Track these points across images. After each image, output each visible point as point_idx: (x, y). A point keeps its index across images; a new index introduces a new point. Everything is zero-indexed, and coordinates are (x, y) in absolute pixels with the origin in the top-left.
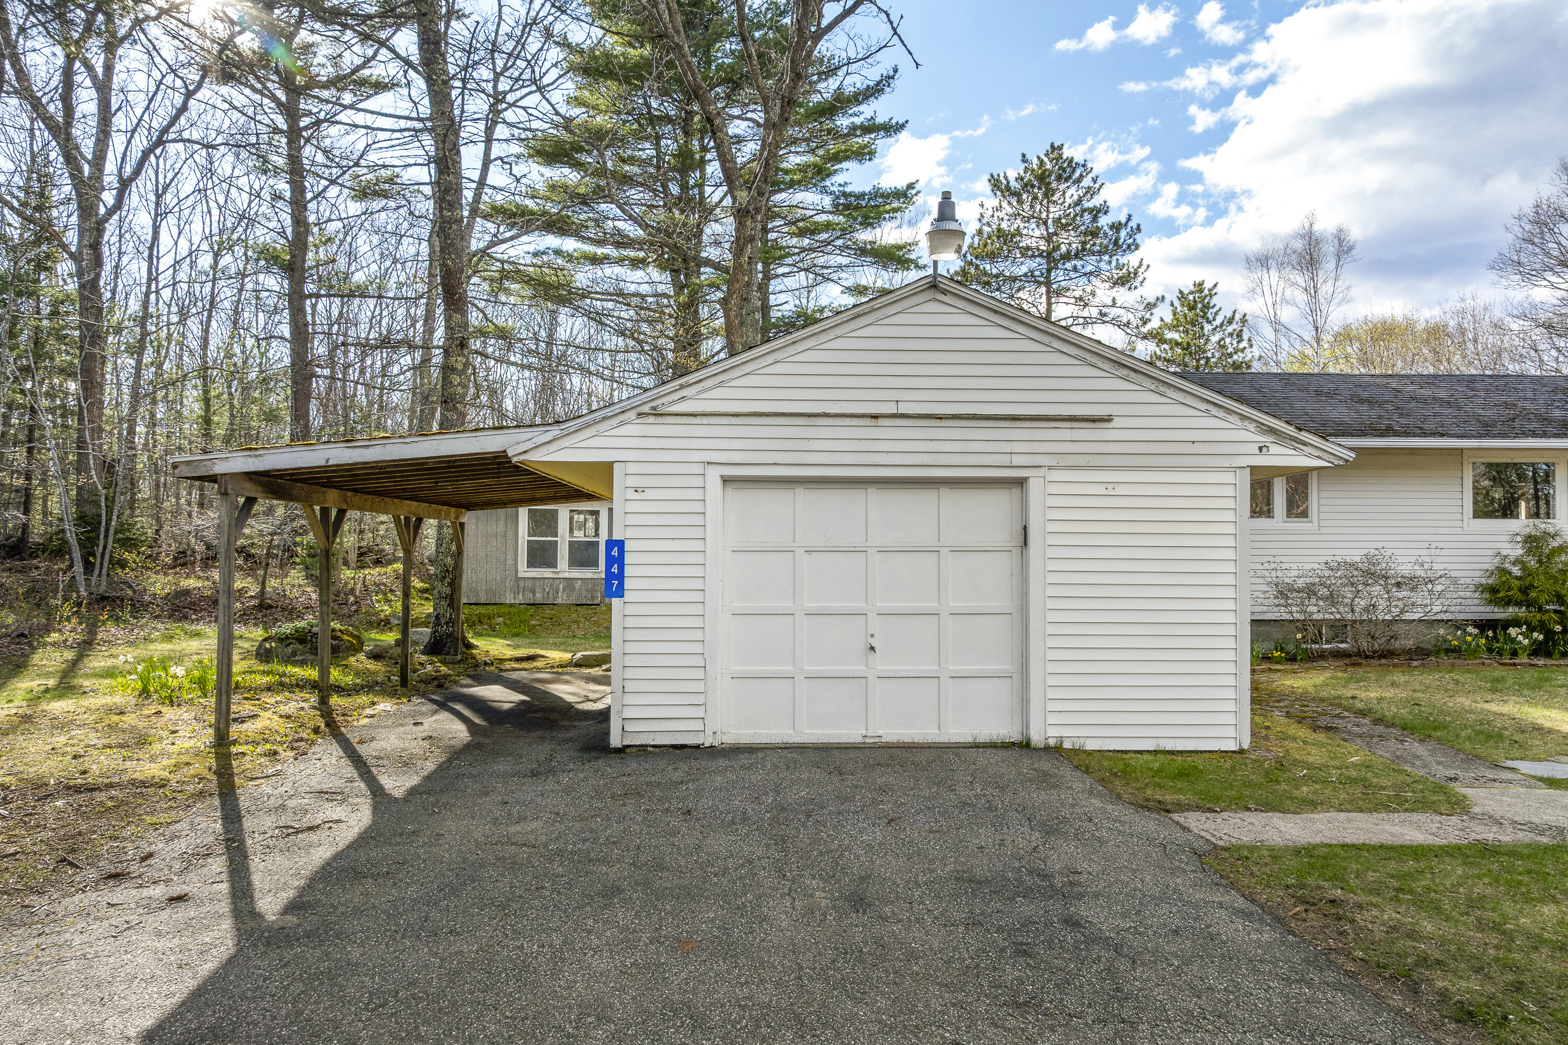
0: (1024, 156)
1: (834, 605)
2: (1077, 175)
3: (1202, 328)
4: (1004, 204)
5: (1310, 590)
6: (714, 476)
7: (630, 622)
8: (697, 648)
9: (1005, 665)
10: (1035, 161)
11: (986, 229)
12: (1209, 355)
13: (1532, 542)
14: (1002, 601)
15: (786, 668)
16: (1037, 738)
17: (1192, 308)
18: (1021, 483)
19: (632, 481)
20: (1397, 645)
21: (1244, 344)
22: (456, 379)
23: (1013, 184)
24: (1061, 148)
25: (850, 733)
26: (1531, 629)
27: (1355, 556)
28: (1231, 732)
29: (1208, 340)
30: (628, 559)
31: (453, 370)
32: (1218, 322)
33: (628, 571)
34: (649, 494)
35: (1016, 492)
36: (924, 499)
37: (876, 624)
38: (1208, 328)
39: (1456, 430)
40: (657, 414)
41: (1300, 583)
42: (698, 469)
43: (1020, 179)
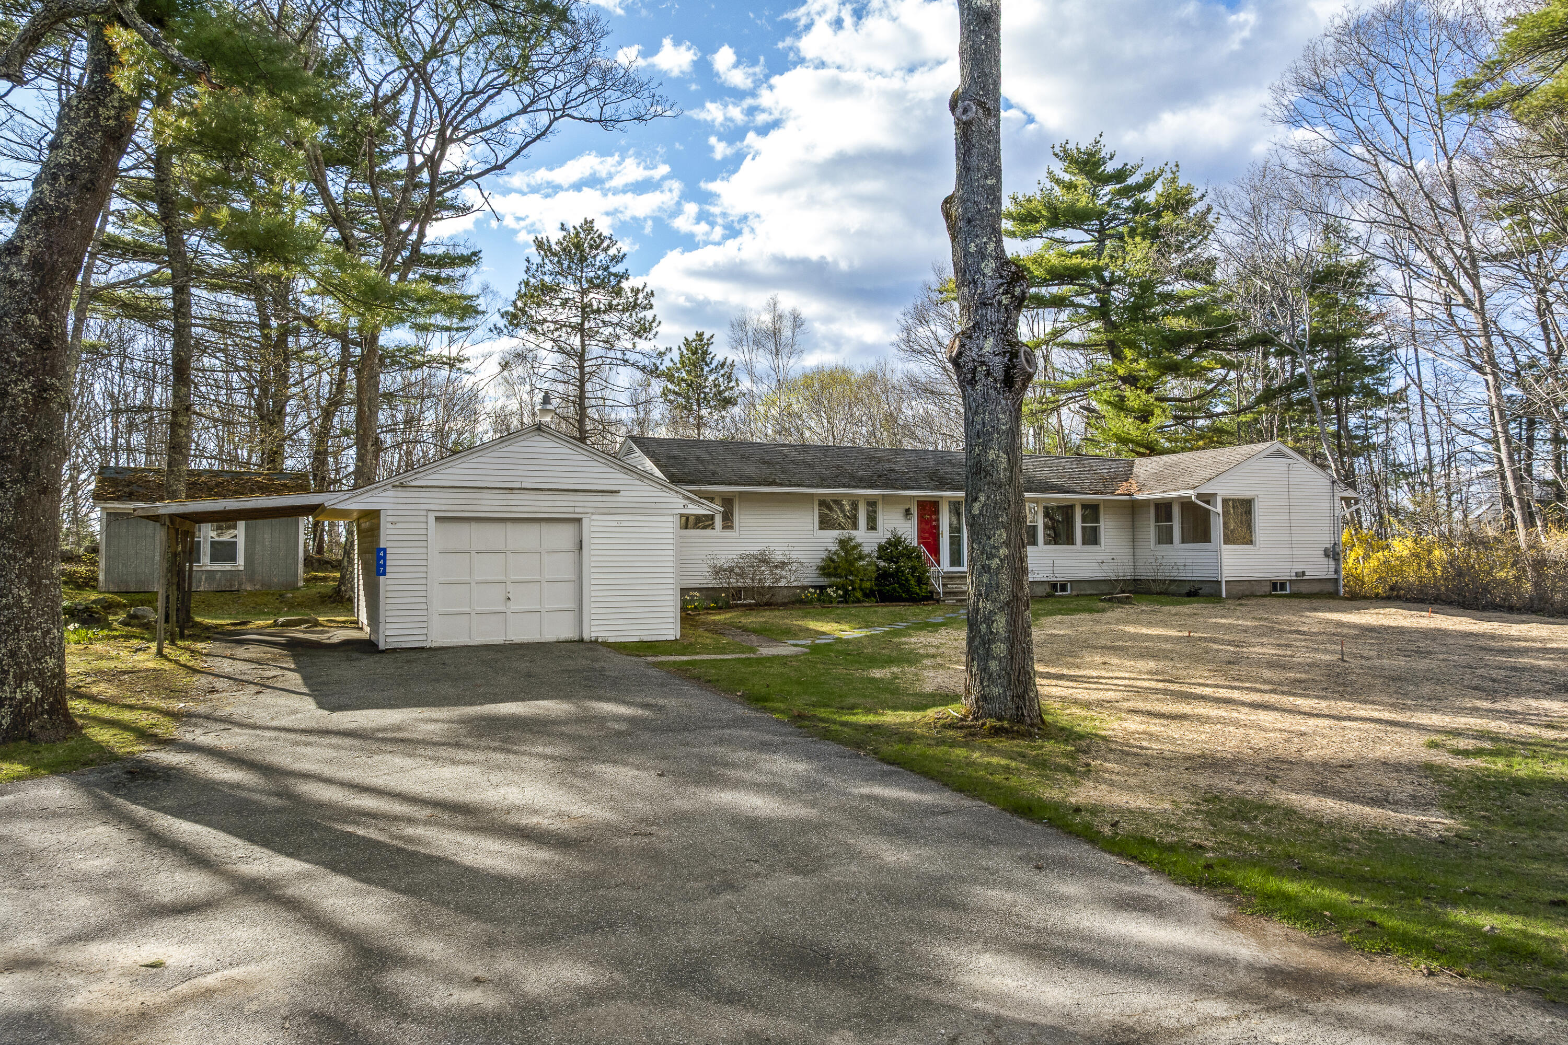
0: (562, 225)
1: (490, 578)
2: (605, 245)
3: (702, 370)
4: (547, 261)
5: (731, 570)
6: (431, 516)
7: (389, 588)
8: (424, 600)
9: (571, 605)
10: (572, 231)
11: (533, 281)
12: (707, 390)
13: (843, 543)
14: (570, 575)
15: (467, 609)
16: (586, 637)
17: (694, 353)
18: (579, 520)
19: (390, 519)
20: (774, 600)
21: (732, 384)
22: (182, 432)
23: (554, 247)
24: (592, 222)
25: (498, 639)
26: (838, 589)
27: (754, 550)
28: (672, 632)
29: (706, 379)
30: (388, 557)
31: (181, 426)
32: (713, 366)
33: (388, 563)
34: (398, 525)
35: (577, 525)
36: (535, 527)
37: (510, 587)
38: (706, 369)
39: (807, 483)
40: (402, 486)
41: (725, 566)
42: (424, 513)
43: (559, 243)
